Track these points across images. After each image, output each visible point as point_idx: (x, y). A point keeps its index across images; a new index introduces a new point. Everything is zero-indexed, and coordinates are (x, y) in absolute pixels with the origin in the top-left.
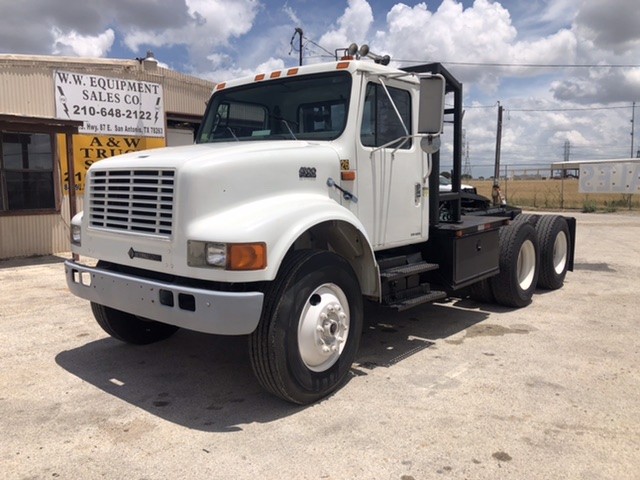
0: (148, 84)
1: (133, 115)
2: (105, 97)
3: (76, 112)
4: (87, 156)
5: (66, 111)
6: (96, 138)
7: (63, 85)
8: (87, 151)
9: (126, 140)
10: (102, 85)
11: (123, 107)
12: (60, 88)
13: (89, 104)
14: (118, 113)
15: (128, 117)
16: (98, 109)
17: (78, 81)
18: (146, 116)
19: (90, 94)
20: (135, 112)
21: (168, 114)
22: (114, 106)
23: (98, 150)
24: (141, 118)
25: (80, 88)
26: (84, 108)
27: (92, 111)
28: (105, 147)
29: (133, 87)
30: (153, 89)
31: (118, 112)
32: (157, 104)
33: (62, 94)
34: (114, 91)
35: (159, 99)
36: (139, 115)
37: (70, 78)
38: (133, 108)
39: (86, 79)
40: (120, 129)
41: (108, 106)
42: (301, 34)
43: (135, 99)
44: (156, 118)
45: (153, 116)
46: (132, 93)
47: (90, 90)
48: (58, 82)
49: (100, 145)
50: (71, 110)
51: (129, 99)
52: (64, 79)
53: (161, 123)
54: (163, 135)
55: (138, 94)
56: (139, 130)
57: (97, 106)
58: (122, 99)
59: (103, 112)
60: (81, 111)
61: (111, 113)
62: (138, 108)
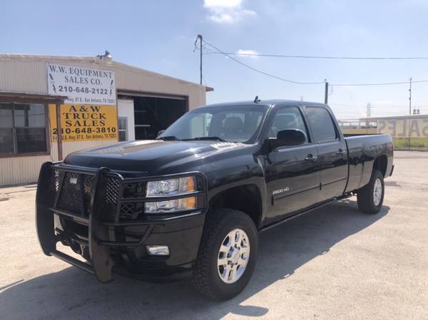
0: (106, 71)
1: (96, 91)
2: (78, 80)
3: (60, 90)
4: (67, 118)
5: (54, 89)
6: (73, 107)
7: (53, 73)
8: (67, 114)
9: (92, 107)
10: (77, 72)
11: (90, 87)
12: (50, 75)
13: (69, 84)
15: (93, 92)
16: (74, 88)
17: (62, 70)
18: (104, 92)
19: (69, 79)
20: (98, 90)
21: (118, 91)
22: (84, 86)
23: (74, 114)
24: (101, 93)
25: (63, 75)
26: (66, 88)
27: (71, 89)
28: (78, 112)
29: (96, 74)
30: (109, 75)
31: (87, 89)
32: (112, 84)
33: (52, 78)
34: (84, 76)
35: (112, 82)
36: (100, 91)
37: (57, 69)
38: (96, 87)
39: (67, 68)
40: (88, 100)
41: (81, 86)
42: (201, 38)
43: (98, 81)
44: (111, 93)
45: (108, 92)
46: (96, 77)
47: (69, 76)
48: (49, 72)
49: (75, 111)
50: (58, 89)
51: (94, 82)
52: (53, 69)
53: (114, 96)
54: (115, 104)
55: (99, 78)
56: (100, 101)
57: (74, 86)
58: (89, 81)
59: (77, 90)
60: (64, 89)
61: (82, 90)
62: (99, 87)
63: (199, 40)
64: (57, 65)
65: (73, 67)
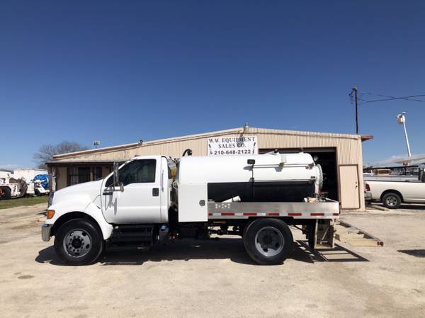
2: (228, 145)
3: (215, 154)
5: (212, 154)
7: (211, 144)
10: (227, 141)
11: (236, 149)
12: (209, 145)
13: (221, 150)
15: (239, 153)
16: (225, 152)
17: (217, 141)
18: (248, 152)
19: (222, 146)
20: (242, 151)
21: (260, 150)
22: (232, 149)
24: (246, 153)
25: (218, 143)
26: (219, 152)
27: (222, 153)
29: (241, 140)
30: (252, 139)
31: (234, 151)
32: (254, 145)
33: (210, 147)
35: (255, 143)
36: (244, 152)
37: (214, 140)
38: (241, 149)
39: (220, 139)
41: (229, 150)
42: (356, 91)
43: (243, 145)
44: (254, 152)
45: (251, 152)
46: (241, 142)
47: (222, 144)
48: (209, 143)
51: (240, 145)
52: (211, 141)
53: (256, 153)
55: (244, 142)
57: (225, 150)
58: (236, 145)
59: (227, 153)
61: (231, 152)
62: (244, 149)
63: (354, 93)
64: (214, 138)
65: (225, 137)
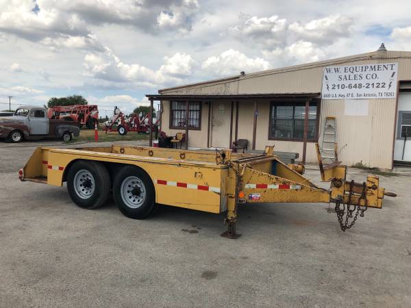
0: (385, 64)
1: (371, 86)
2: (352, 77)
3: (333, 88)
5: (328, 88)
7: (329, 75)
10: (351, 70)
11: (364, 82)
12: (326, 77)
13: (341, 83)
14: (360, 86)
15: (367, 87)
16: (347, 85)
17: (337, 70)
18: (381, 85)
19: (343, 77)
20: (373, 84)
21: (401, 83)
22: (358, 82)
24: (377, 87)
25: (337, 74)
26: (338, 85)
27: (343, 87)
29: (373, 68)
30: (389, 67)
32: (392, 76)
33: (327, 79)
34: (359, 73)
35: (394, 73)
36: (375, 85)
37: (333, 70)
38: (371, 81)
39: (342, 68)
40: (360, 95)
41: (353, 83)
43: (374, 75)
44: (390, 86)
45: (387, 86)
46: (372, 72)
47: (343, 75)
48: (326, 73)
50: (331, 87)
51: (369, 77)
52: (329, 71)
53: (394, 89)
54: (395, 96)
55: (377, 72)
56: (375, 95)
57: (347, 83)
58: (364, 77)
59: (350, 86)
60: (336, 87)
61: (355, 86)
62: (375, 81)
64: (333, 67)
65: (349, 66)
